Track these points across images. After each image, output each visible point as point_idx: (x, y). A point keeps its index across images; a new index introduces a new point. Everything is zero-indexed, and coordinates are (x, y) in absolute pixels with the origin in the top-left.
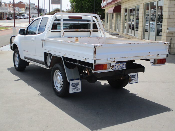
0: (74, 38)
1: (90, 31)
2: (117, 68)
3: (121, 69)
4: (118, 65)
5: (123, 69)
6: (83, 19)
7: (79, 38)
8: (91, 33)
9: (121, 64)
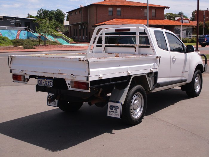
0: (115, 54)
1: (135, 47)
2: (43, 84)
3: (47, 86)
4: (44, 80)
5: (49, 86)
6: (131, 31)
7: (119, 54)
8: (135, 49)
9: (48, 81)
